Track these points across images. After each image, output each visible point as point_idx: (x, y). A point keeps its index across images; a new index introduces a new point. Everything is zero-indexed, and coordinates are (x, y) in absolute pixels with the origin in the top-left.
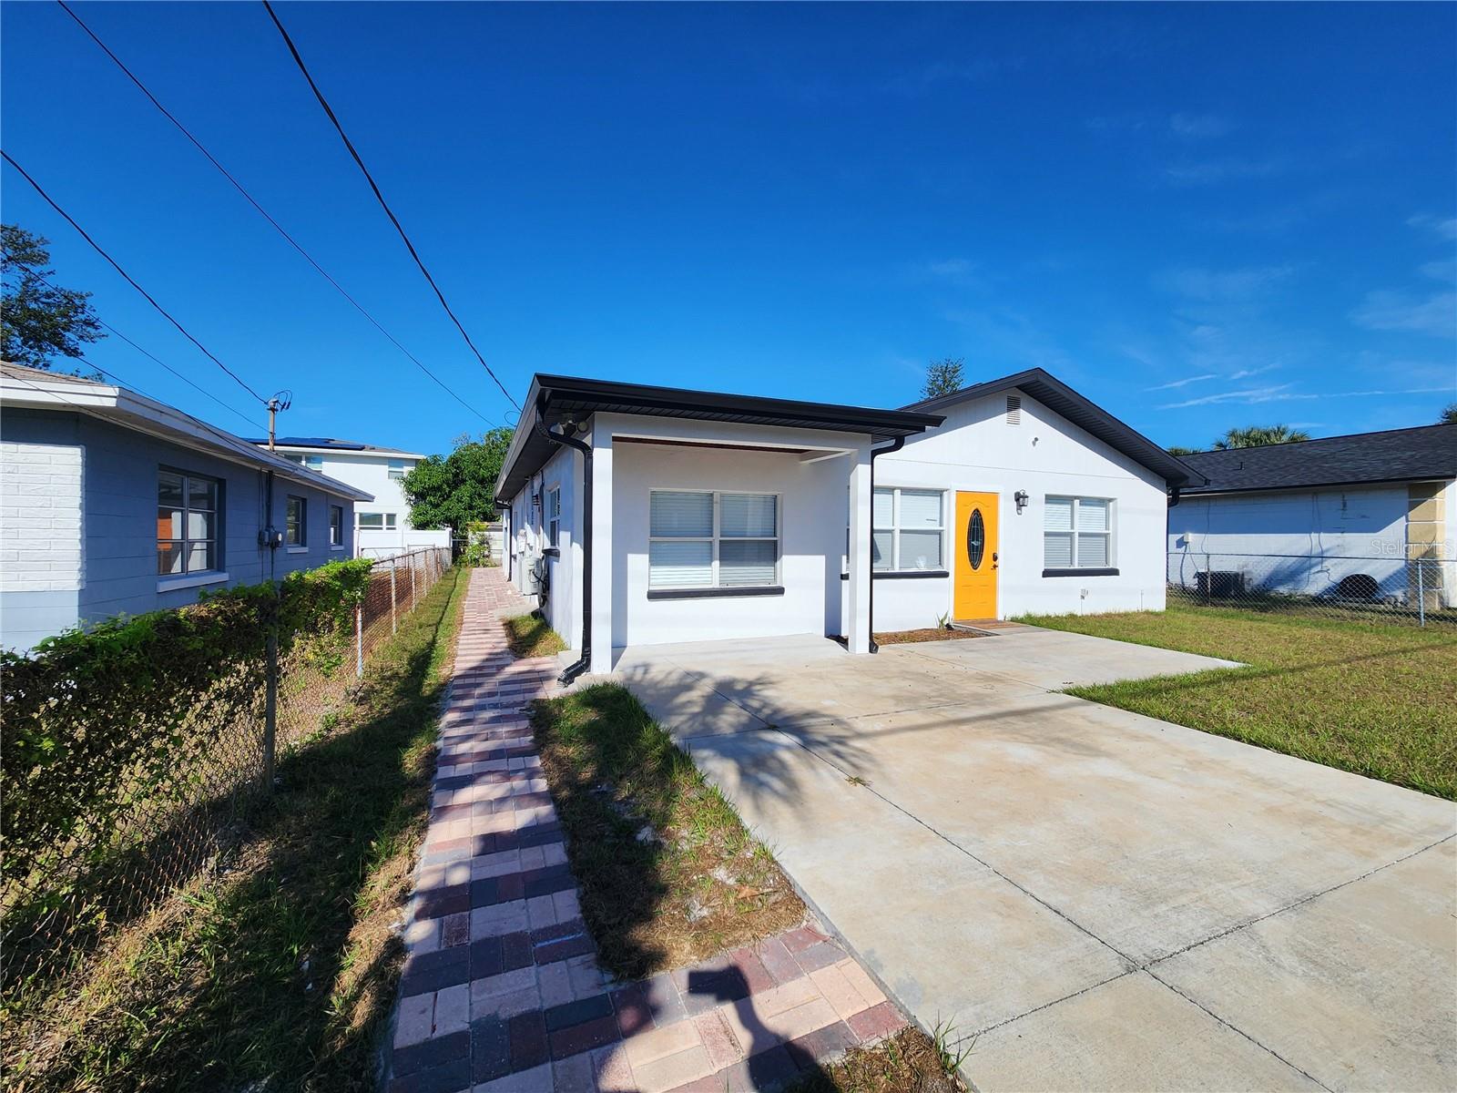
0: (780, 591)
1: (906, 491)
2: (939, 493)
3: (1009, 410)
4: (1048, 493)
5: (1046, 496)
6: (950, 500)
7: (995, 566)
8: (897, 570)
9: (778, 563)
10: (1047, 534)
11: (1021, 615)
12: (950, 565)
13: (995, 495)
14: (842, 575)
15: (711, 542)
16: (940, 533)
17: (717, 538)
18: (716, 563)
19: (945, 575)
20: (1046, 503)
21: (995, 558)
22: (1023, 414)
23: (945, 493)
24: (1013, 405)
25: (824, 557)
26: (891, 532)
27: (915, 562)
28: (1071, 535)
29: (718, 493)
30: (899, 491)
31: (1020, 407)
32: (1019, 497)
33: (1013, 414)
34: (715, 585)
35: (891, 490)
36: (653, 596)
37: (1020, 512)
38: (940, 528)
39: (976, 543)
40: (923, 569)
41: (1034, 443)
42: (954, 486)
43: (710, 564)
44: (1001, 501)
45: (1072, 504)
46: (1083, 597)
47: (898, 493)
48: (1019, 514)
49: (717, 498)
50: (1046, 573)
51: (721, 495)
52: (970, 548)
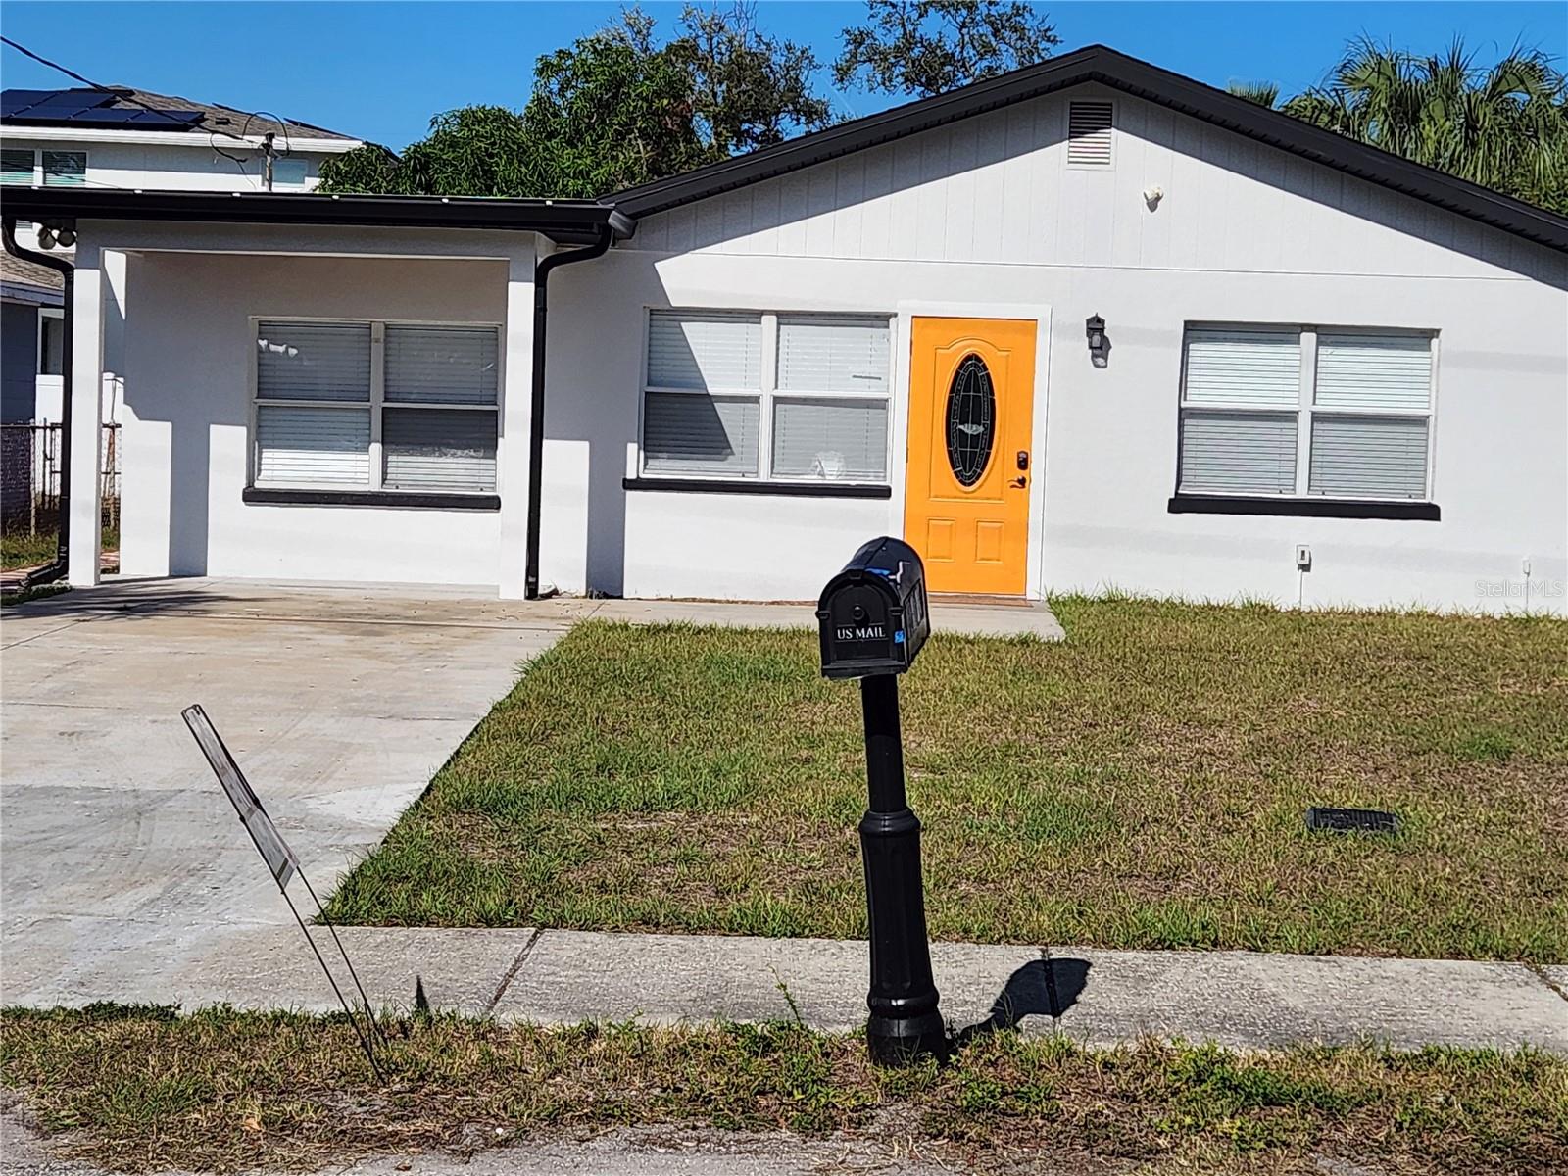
0: (493, 503)
1: (785, 317)
2: (882, 319)
3: (1075, 133)
4: (1187, 319)
5: (1186, 323)
6: (901, 331)
7: (1022, 482)
8: (764, 477)
9: (499, 453)
10: (1186, 414)
12: (896, 480)
13: (1028, 326)
14: (625, 480)
15: (369, 410)
16: (881, 404)
17: (377, 403)
18: (376, 448)
19: (884, 493)
20: (1186, 339)
21: (1023, 464)
22: (1120, 142)
23: (892, 320)
24: (1086, 121)
25: (586, 445)
26: (756, 400)
27: (807, 463)
28: (1290, 417)
29: (379, 323)
30: (774, 318)
31: (1110, 126)
32: (1095, 326)
33: (1089, 140)
34: (375, 486)
35: (754, 316)
36: (252, 496)
37: (1100, 361)
38: (884, 395)
39: (970, 429)
40: (832, 480)
41: (1153, 204)
42: (906, 306)
43: (366, 450)
44: (1042, 338)
45: (1298, 342)
46: (1306, 568)
47: (769, 322)
48: (1097, 366)
49: (378, 332)
50: (1180, 504)
51: (386, 327)
52: (954, 438)
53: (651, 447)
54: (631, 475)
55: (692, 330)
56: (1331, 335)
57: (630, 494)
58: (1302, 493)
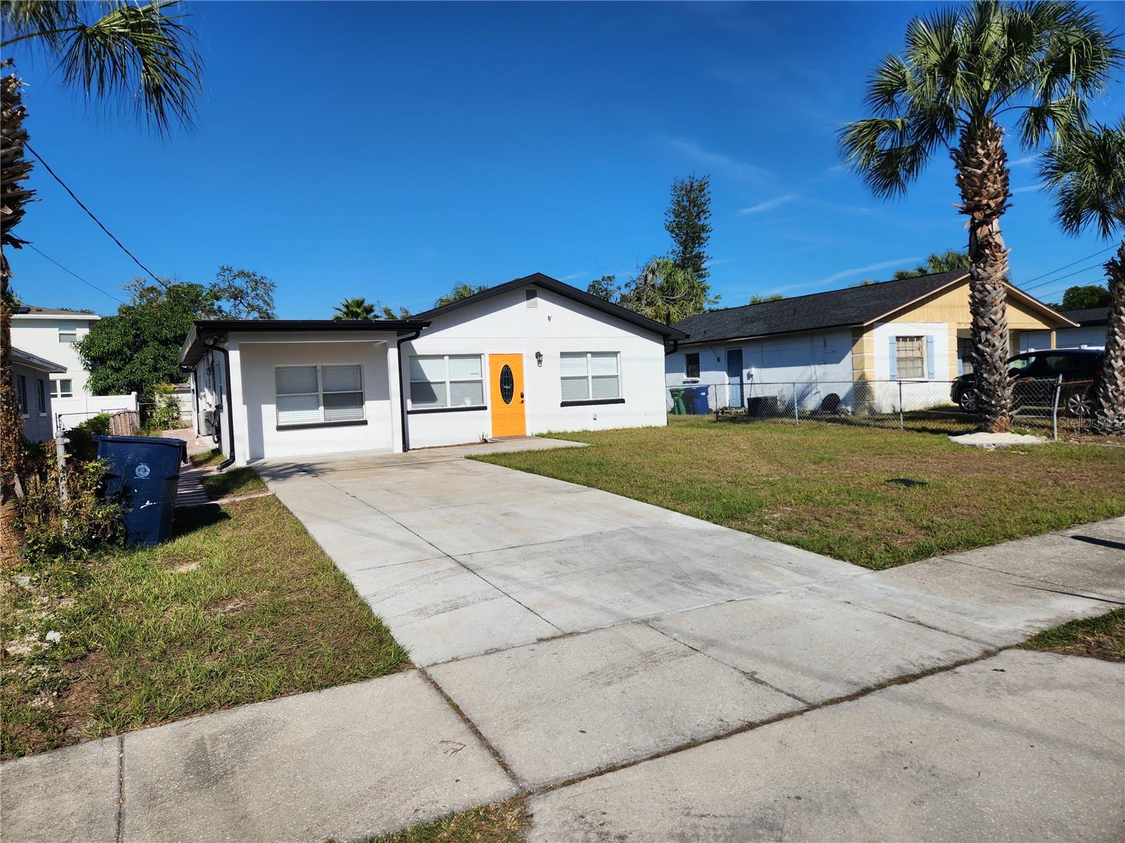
0: (365, 423)
1: (451, 357)
2: (479, 356)
3: (528, 298)
4: (561, 351)
5: (561, 353)
6: (486, 359)
7: (522, 402)
8: (449, 406)
9: (364, 406)
10: (562, 378)
11: (545, 432)
12: (488, 403)
13: (520, 356)
14: (407, 411)
15: (317, 395)
16: (481, 382)
17: (321, 393)
18: (322, 408)
19: (485, 408)
20: (561, 357)
21: (522, 396)
22: (539, 301)
23: (483, 356)
24: (530, 295)
26: (444, 383)
27: (462, 401)
28: (586, 377)
29: (319, 366)
30: (448, 357)
31: (536, 296)
32: (538, 355)
33: (532, 300)
34: (322, 421)
35: (442, 357)
36: (280, 428)
38: (480, 379)
39: (507, 387)
40: (469, 406)
41: (549, 318)
42: (487, 351)
43: (318, 409)
44: (525, 361)
45: (587, 357)
46: (595, 419)
47: (446, 358)
48: (539, 366)
49: (319, 369)
50: (564, 404)
51: (322, 367)
52: (503, 390)
53: (414, 401)
54: (409, 410)
55: (422, 363)
56: (595, 354)
57: (409, 416)
58: (591, 399)
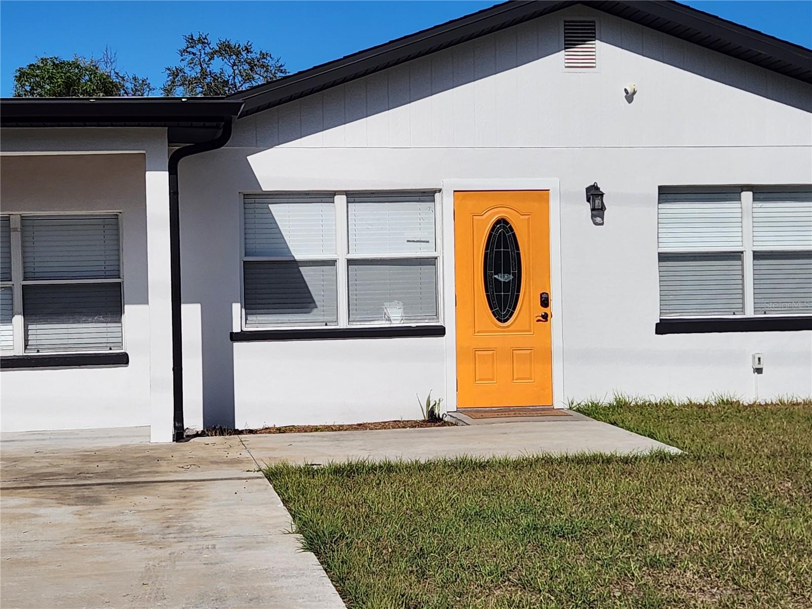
0: (122, 360)
1: (354, 196)
2: (427, 195)
3: (571, 45)
4: (660, 185)
5: (660, 188)
6: (446, 203)
7: (545, 317)
8: (343, 324)
9: (124, 318)
10: (664, 257)
11: (606, 398)
12: (448, 318)
13: (542, 195)
14: (232, 333)
15: (10, 289)
16: (431, 262)
17: (18, 282)
18: (18, 320)
19: (439, 331)
20: (660, 201)
21: (545, 302)
22: (602, 50)
23: (437, 195)
24: (580, 36)
25: (198, 306)
26: (332, 263)
27: (379, 312)
28: (737, 256)
29: (16, 216)
30: (345, 197)
31: (594, 38)
32: (594, 194)
33: (579, 50)
34: (18, 351)
35: (327, 196)
37: (598, 220)
38: (432, 254)
39: (501, 278)
40: (396, 324)
41: (630, 97)
42: (449, 183)
43: (8, 321)
44: (554, 205)
45: (739, 199)
46: (759, 371)
47: (341, 200)
48: (596, 224)
49: (15, 222)
50: (664, 327)
51: (23, 218)
52: (490, 285)
53: (251, 306)
54: (236, 329)
55: (278, 210)
56: (763, 193)
57: (237, 346)
58: (750, 314)
